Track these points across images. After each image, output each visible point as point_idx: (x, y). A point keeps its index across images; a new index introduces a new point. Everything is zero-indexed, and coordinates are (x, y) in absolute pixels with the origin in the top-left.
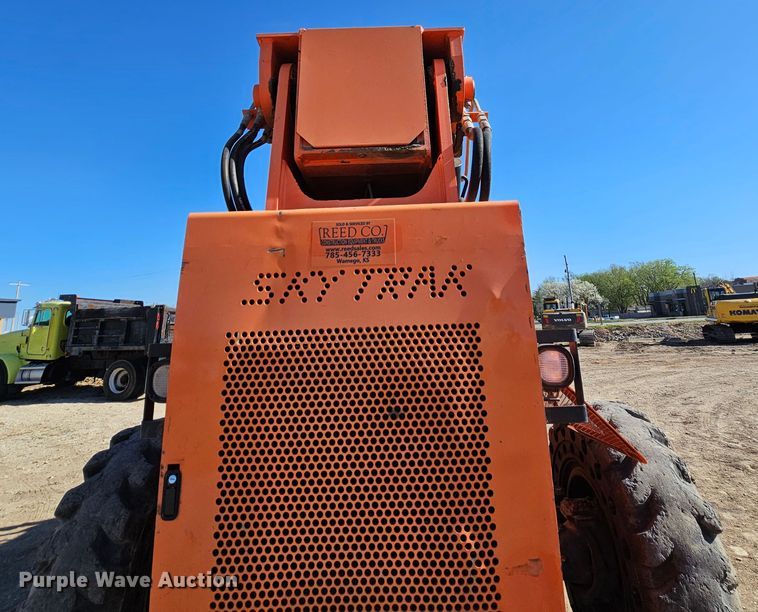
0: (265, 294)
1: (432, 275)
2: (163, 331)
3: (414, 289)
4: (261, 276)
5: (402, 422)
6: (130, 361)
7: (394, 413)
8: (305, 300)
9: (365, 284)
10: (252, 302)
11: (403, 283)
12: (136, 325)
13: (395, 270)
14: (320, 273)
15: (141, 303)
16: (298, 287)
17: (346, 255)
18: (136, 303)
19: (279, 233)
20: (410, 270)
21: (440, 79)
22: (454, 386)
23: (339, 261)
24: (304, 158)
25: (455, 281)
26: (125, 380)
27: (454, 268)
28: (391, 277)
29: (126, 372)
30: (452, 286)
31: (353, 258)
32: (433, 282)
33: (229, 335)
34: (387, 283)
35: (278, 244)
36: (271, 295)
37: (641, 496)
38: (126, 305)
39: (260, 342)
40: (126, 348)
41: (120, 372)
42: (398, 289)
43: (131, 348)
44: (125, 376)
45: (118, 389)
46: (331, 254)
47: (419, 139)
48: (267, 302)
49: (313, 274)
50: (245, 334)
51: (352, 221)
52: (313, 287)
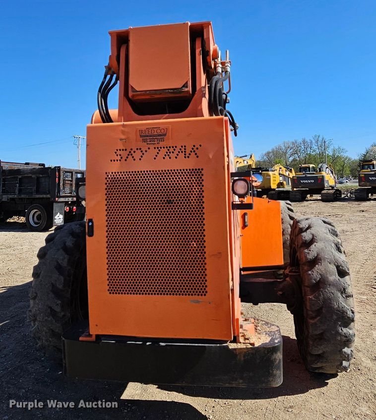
0: (119, 158)
1: (185, 149)
2: (61, 184)
3: (178, 155)
4: (117, 150)
5: (172, 205)
6: (41, 205)
7: (169, 202)
8: (134, 160)
9: (158, 153)
10: (114, 161)
11: (173, 152)
12: (43, 180)
13: (170, 147)
14: (140, 149)
15: (43, 165)
16: (132, 155)
17: (150, 141)
18: (40, 165)
19: (123, 132)
20: (176, 147)
21: (198, 50)
22: (192, 192)
23: (147, 144)
24: (133, 96)
25: (194, 151)
26: (39, 217)
27: (194, 146)
28: (168, 150)
29: (39, 213)
30: (193, 154)
31: (153, 143)
32: (185, 152)
33: (106, 173)
34: (167, 153)
35: (123, 137)
36: (121, 158)
37: (310, 256)
38: (34, 167)
39: (118, 176)
40: (37, 196)
41: (36, 212)
42: (171, 155)
43: (41, 196)
44: (39, 215)
45: (36, 223)
46: (144, 141)
47: (186, 85)
48: (120, 160)
49: (137, 149)
50: (112, 173)
51: (153, 127)
52: (137, 155)
